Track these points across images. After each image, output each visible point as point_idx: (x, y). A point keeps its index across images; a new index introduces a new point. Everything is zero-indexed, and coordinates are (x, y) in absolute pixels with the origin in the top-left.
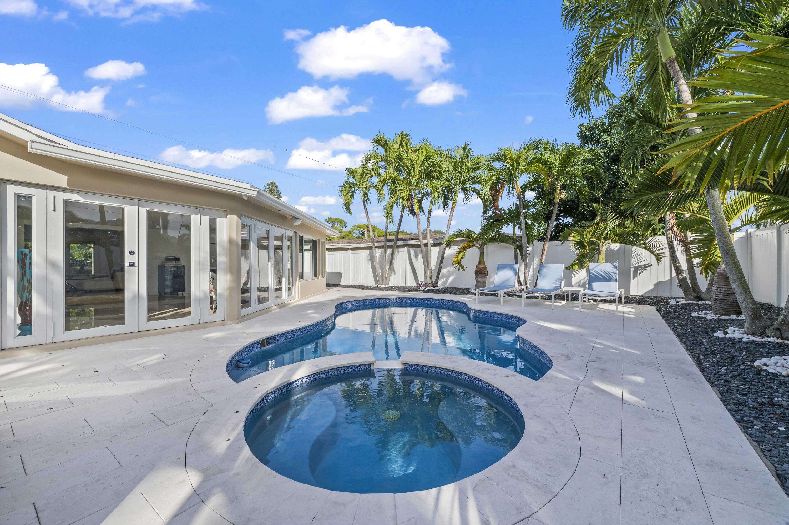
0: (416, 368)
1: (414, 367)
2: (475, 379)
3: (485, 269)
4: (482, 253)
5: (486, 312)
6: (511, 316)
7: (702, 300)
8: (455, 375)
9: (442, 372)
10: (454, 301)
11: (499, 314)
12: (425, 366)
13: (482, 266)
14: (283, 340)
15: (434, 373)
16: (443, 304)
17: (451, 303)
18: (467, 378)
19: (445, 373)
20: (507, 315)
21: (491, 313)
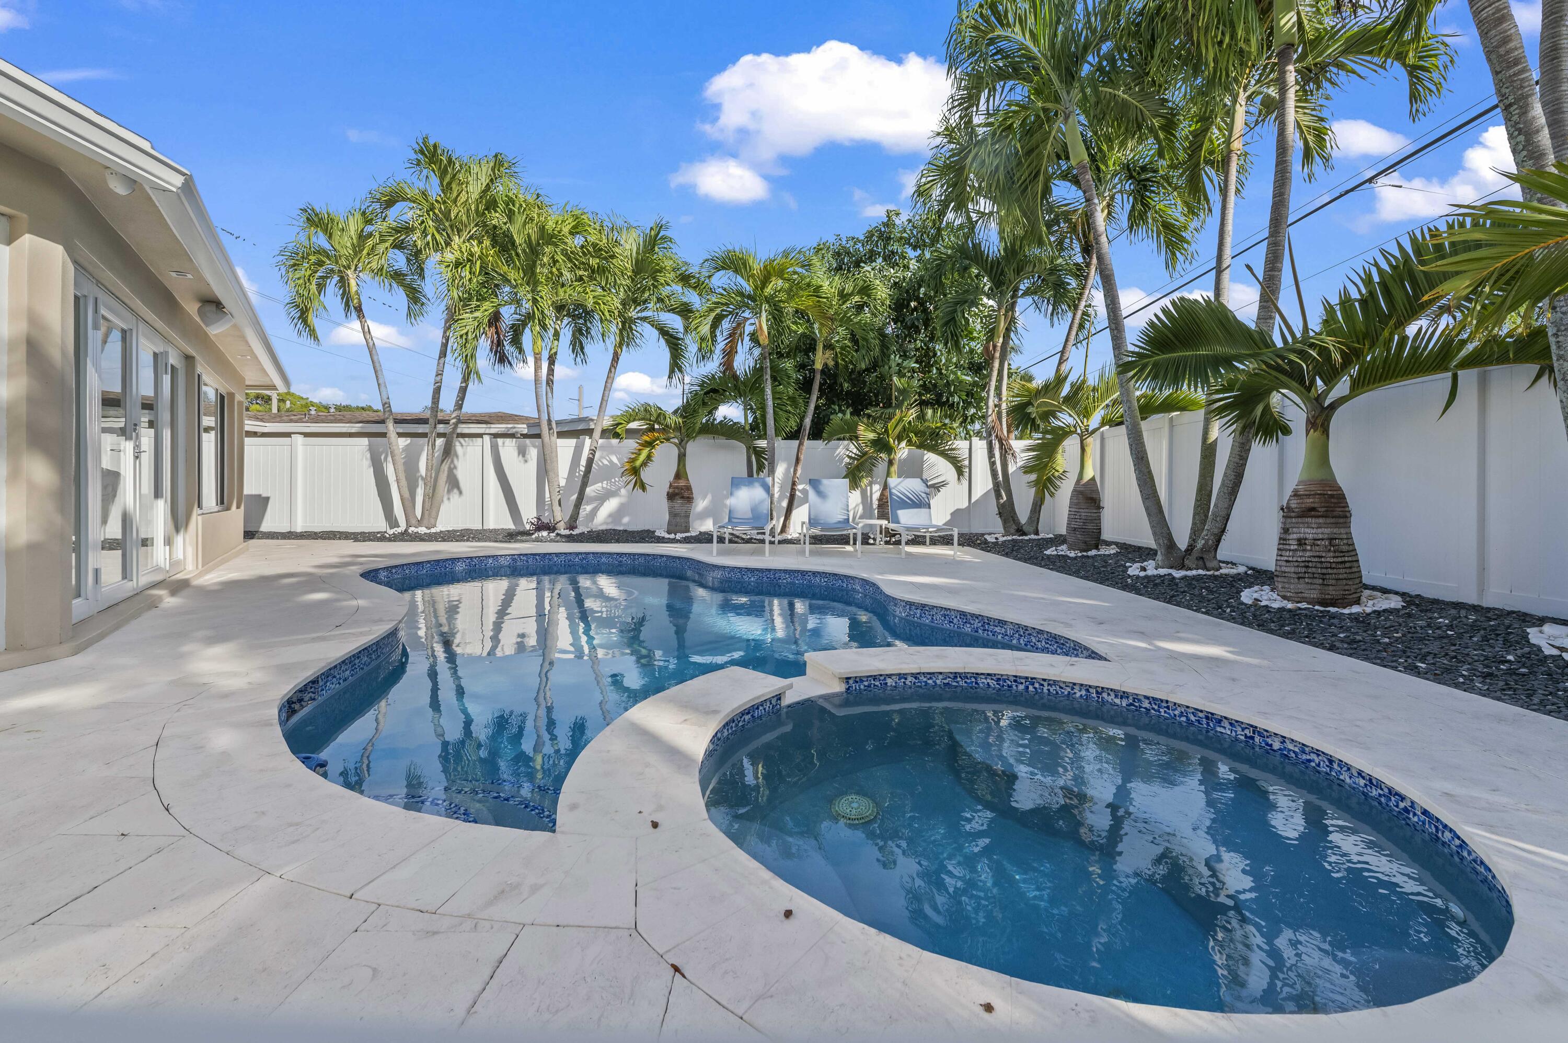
0: (869, 686)
1: (866, 683)
2: (1015, 681)
3: (689, 488)
4: (682, 457)
5: (757, 570)
6: (815, 573)
7: (1025, 534)
8: (962, 683)
9: (930, 682)
10: (649, 555)
11: (785, 571)
12: (890, 676)
13: (682, 483)
14: (333, 687)
15: (910, 687)
16: (620, 564)
17: (642, 560)
18: (993, 683)
19: (938, 682)
20: (803, 573)
21: (769, 570)
